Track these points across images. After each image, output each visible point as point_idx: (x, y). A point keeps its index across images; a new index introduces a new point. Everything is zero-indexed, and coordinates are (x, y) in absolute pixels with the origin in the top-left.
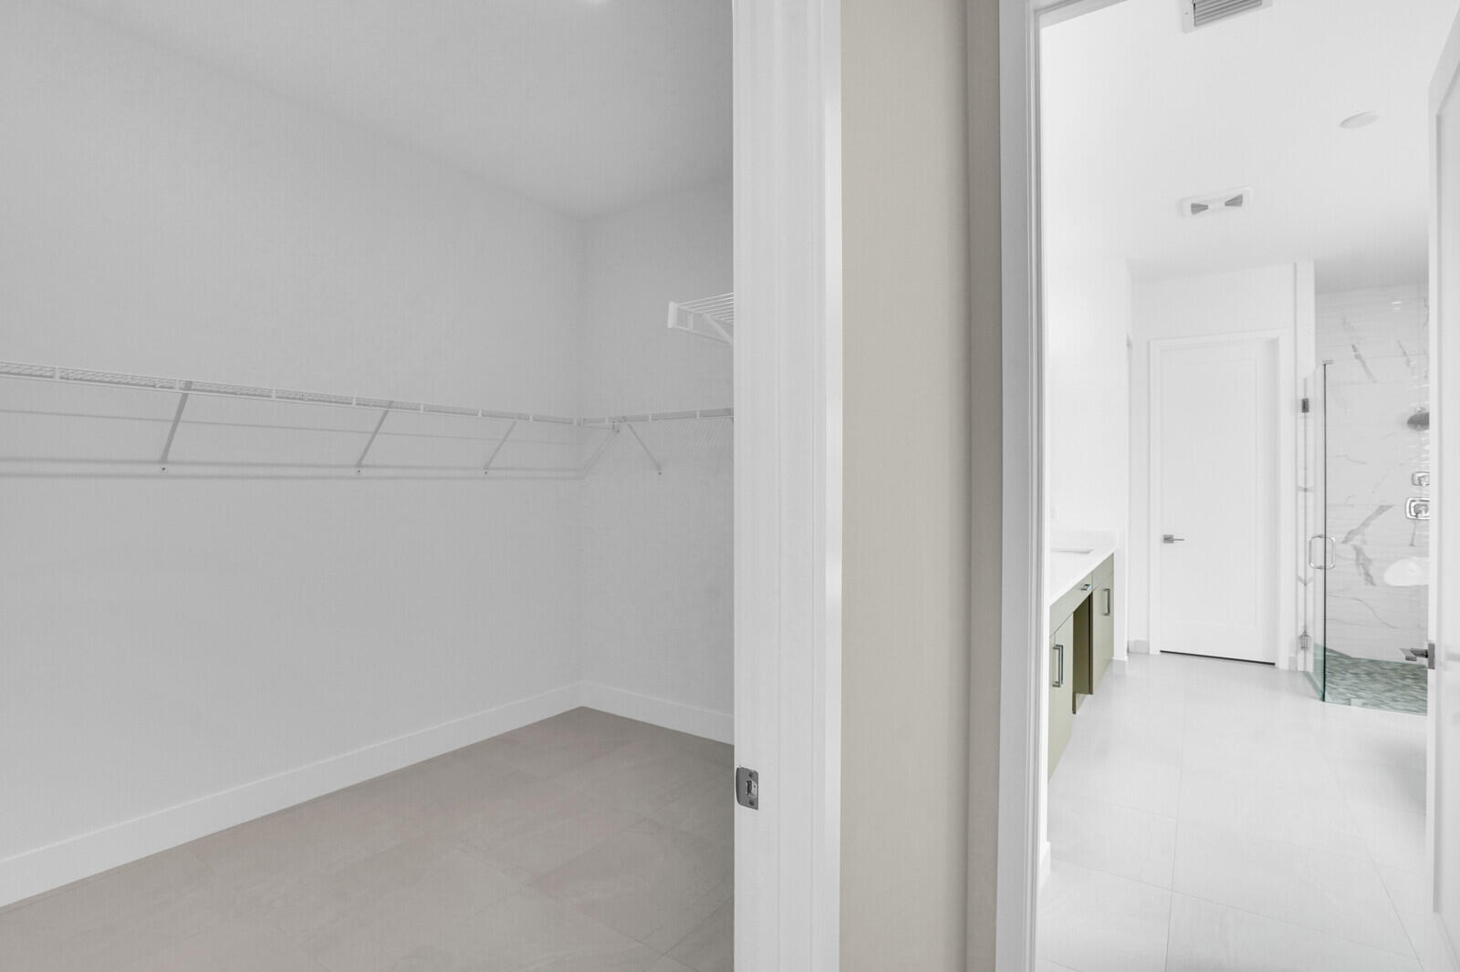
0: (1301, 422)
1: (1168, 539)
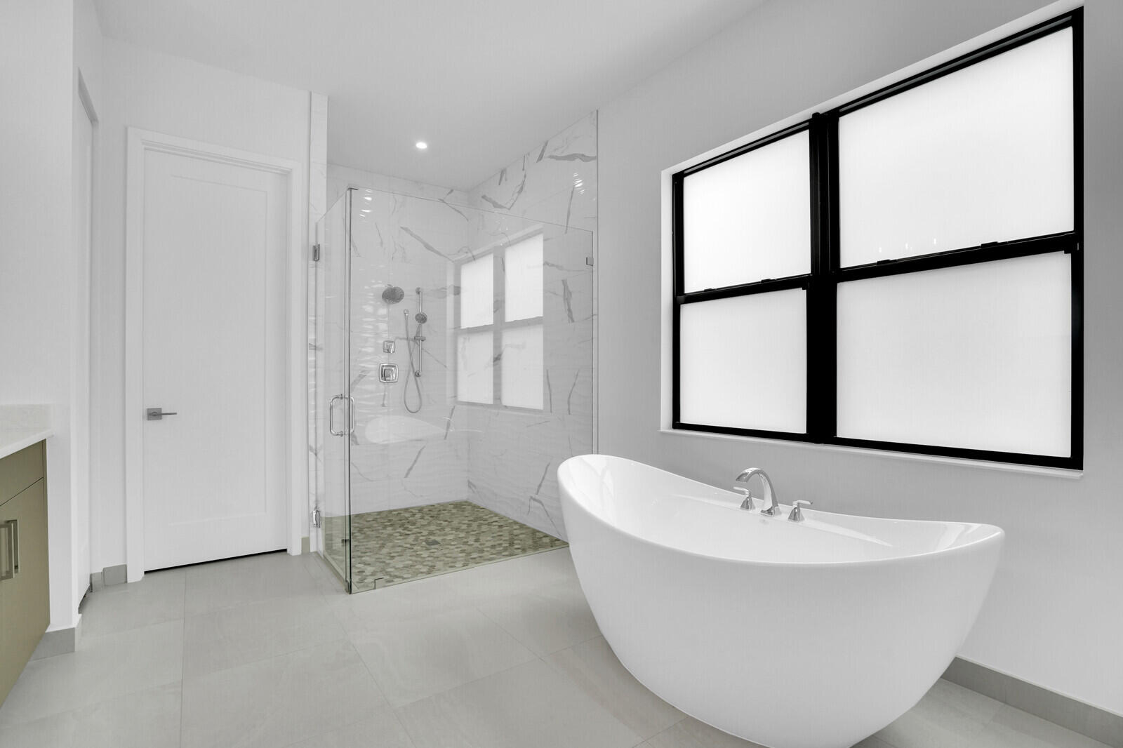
0: (312, 271)
1: (155, 414)
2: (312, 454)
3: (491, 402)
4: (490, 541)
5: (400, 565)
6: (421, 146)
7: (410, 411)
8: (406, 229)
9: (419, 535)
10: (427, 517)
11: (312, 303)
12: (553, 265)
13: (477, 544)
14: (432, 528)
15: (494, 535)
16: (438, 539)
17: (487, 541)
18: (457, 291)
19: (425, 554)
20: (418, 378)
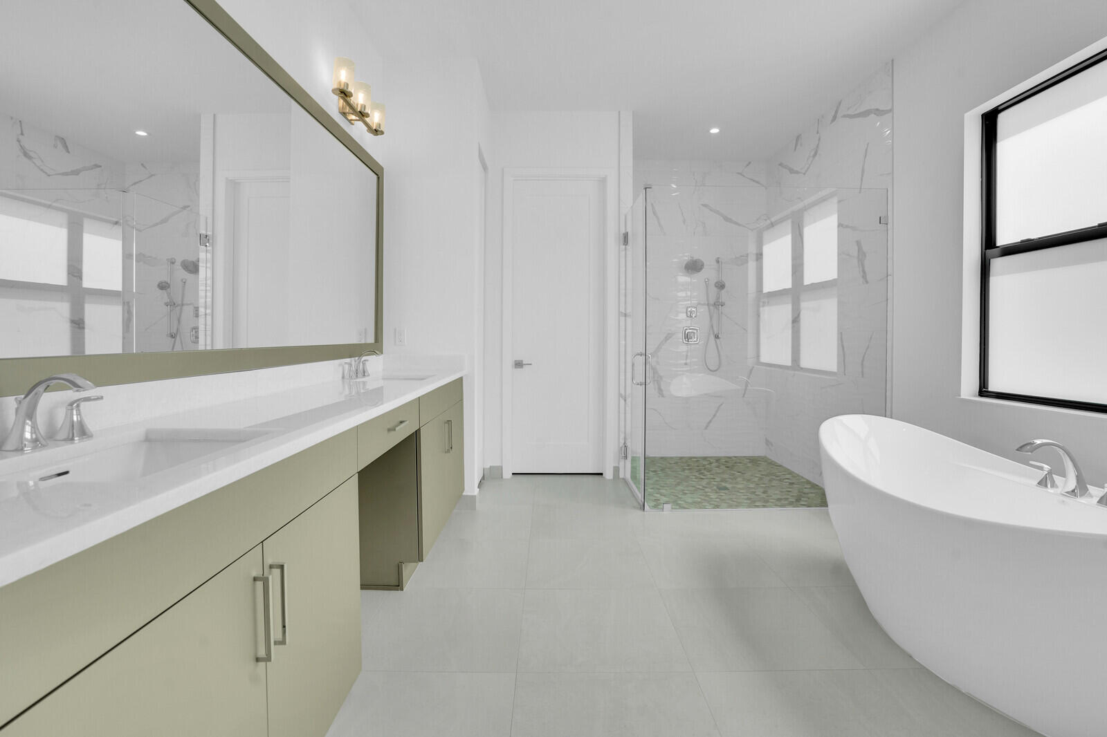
1: (519, 364)
2: (622, 402)
3: (789, 363)
4: (776, 494)
5: (690, 500)
6: (715, 131)
7: (711, 370)
8: (705, 205)
9: (712, 480)
10: (722, 467)
11: (623, 280)
12: (847, 227)
13: (764, 496)
14: (726, 476)
15: (784, 490)
16: (728, 486)
17: (774, 494)
18: (759, 256)
19: (713, 496)
20: (718, 340)
